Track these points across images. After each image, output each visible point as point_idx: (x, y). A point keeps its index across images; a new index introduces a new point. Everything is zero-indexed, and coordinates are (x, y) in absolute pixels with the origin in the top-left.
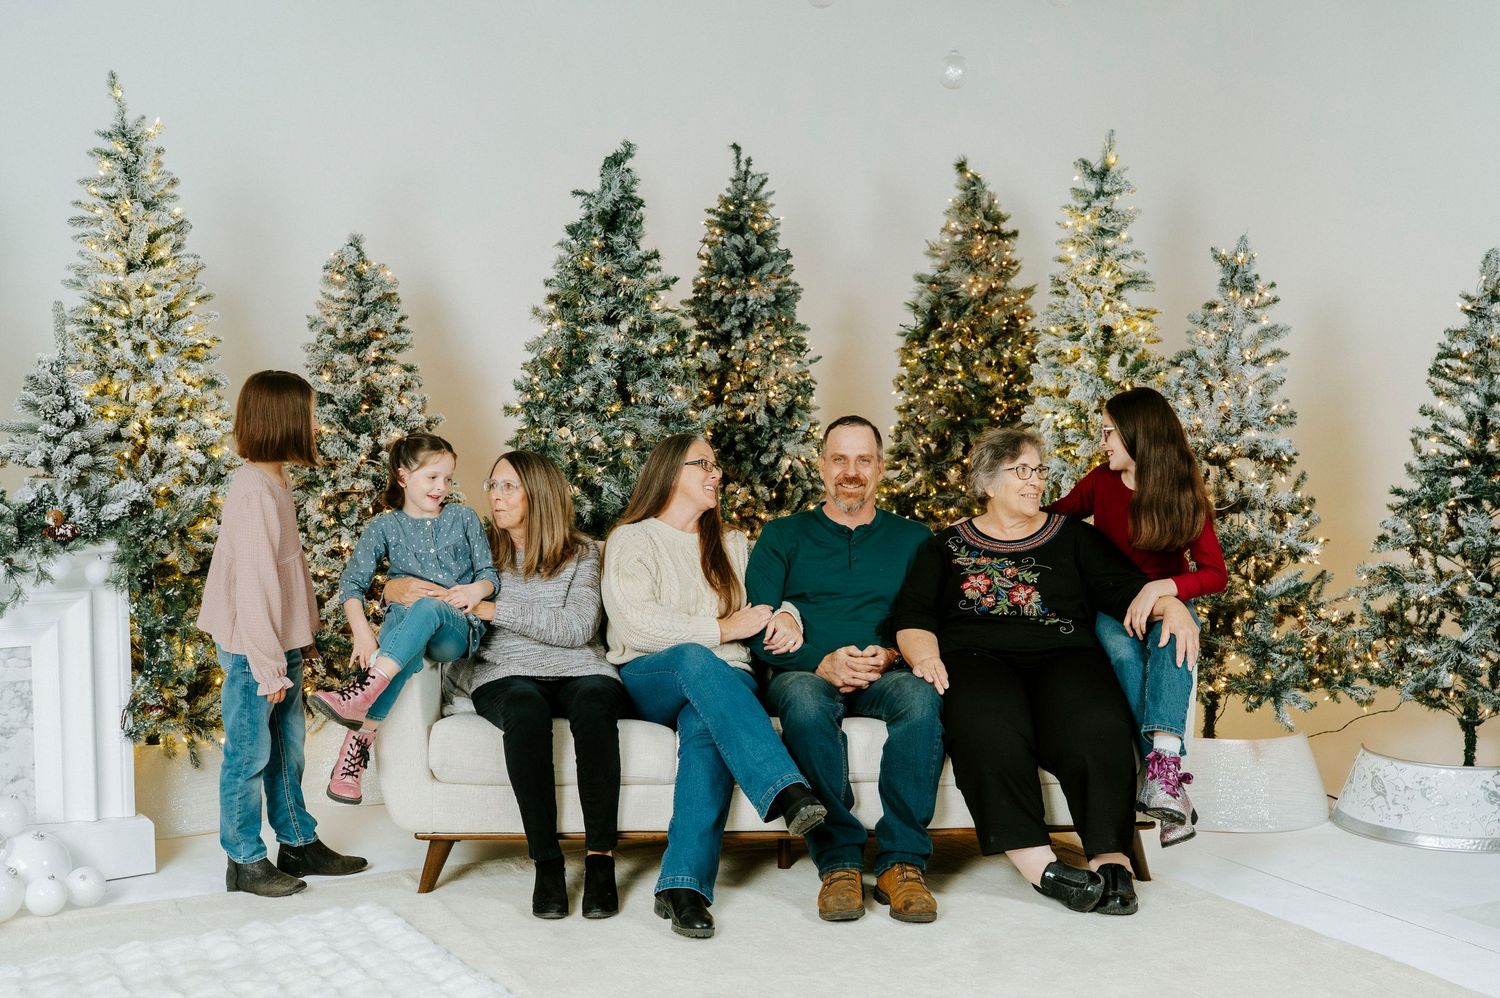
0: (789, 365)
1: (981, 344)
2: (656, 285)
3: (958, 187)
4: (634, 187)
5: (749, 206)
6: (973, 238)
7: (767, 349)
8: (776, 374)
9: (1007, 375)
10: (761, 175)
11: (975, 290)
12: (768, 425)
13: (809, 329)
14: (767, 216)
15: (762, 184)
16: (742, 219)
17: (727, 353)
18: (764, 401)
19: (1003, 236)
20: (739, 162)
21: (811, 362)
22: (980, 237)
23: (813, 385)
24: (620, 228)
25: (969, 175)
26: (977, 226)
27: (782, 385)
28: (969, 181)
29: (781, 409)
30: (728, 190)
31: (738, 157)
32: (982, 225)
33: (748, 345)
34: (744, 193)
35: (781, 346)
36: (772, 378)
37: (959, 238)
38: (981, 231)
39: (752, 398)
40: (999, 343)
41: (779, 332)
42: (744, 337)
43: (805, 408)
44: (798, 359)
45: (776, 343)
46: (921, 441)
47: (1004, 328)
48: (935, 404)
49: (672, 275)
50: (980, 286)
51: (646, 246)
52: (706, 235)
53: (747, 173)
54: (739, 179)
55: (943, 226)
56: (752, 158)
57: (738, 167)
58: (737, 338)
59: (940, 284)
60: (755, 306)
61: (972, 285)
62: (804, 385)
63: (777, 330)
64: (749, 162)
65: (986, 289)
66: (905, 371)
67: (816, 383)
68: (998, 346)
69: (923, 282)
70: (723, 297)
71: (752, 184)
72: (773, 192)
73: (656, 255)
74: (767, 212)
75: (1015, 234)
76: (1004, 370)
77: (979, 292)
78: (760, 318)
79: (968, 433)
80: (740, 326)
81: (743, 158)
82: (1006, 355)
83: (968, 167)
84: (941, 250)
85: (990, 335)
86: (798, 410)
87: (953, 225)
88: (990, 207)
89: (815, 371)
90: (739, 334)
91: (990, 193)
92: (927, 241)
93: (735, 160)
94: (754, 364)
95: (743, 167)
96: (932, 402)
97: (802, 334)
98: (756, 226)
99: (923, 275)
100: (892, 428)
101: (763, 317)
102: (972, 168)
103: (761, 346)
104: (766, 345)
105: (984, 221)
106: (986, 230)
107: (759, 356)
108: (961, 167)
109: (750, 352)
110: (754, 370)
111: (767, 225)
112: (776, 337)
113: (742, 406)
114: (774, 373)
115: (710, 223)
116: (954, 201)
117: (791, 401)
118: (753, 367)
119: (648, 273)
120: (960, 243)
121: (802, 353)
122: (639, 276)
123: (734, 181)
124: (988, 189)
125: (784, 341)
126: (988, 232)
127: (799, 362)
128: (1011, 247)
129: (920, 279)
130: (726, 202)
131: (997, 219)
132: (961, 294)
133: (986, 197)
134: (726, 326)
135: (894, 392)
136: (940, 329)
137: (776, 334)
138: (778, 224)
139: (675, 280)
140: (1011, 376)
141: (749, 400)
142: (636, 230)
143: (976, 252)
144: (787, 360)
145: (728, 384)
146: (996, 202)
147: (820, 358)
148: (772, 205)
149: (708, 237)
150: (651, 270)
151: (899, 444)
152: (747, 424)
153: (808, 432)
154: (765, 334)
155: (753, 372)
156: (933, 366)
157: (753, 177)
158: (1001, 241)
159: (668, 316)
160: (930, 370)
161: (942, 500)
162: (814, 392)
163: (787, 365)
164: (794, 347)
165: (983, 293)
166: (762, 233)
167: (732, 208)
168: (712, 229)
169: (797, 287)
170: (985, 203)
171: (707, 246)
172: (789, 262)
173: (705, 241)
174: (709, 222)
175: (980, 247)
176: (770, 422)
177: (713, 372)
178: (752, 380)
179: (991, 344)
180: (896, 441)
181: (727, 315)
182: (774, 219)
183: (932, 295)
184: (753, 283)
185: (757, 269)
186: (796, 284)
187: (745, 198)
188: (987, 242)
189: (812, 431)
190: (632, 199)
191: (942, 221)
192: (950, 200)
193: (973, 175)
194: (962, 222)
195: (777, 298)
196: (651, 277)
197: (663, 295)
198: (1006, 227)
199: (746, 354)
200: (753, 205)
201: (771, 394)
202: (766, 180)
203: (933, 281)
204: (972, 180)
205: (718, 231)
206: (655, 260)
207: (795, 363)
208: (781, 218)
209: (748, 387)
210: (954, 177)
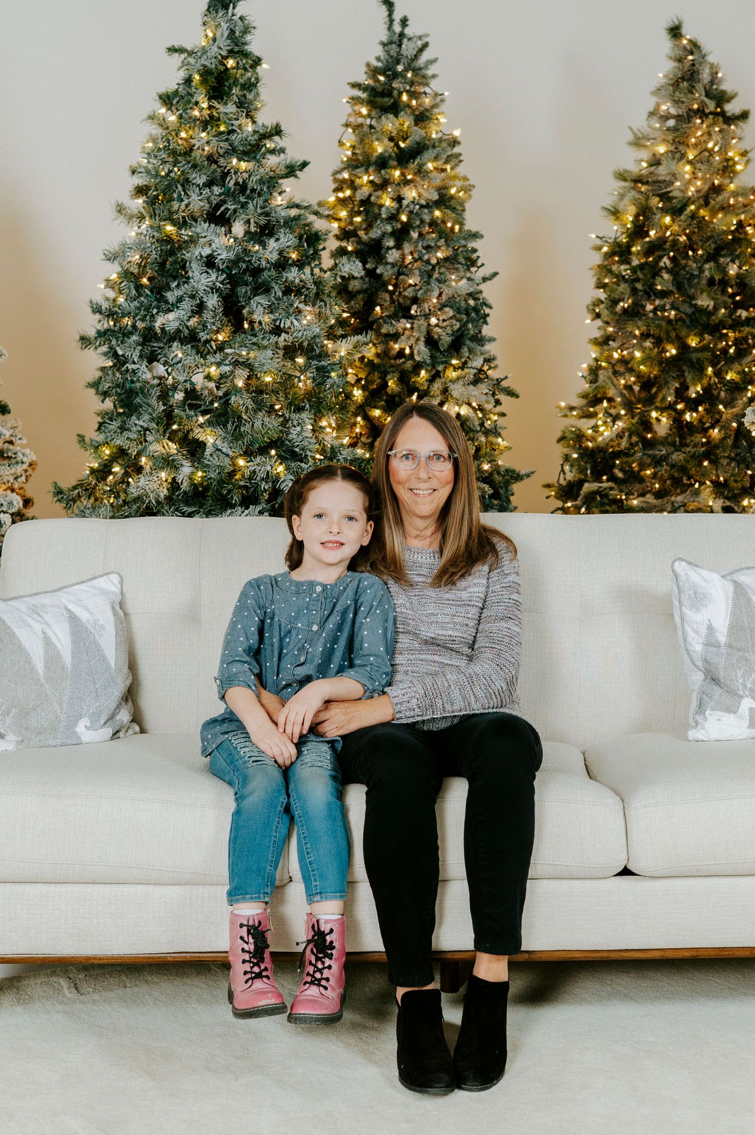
0: (458, 284)
1: (701, 256)
2: (278, 172)
3: (671, 58)
4: (248, 38)
5: (405, 77)
6: (689, 122)
7: (428, 262)
8: (440, 294)
9: (733, 296)
10: (420, 38)
11: (692, 189)
12: (428, 361)
13: (482, 236)
14: (428, 90)
15: (421, 50)
16: (395, 93)
17: (376, 268)
18: (424, 329)
19: (729, 120)
20: (391, 21)
21: (485, 279)
22: (698, 121)
23: (487, 311)
24: (229, 95)
25: (685, 42)
26: (696, 106)
27: (447, 309)
28: (685, 48)
29: (446, 340)
30: (378, 59)
31: (390, 15)
32: (703, 105)
33: (403, 257)
34: (398, 62)
35: (446, 259)
36: (435, 301)
37: (671, 123)
38: (701, 113)
39: (408, 326)
40: (724, 256)
41: (443, 240)
42: (398, 246)
43: (479, 340)
44: (468, 275)
45: (440, 255)
46: (623, 382)
47: (730, 237)
48: (642, 334)
49: (299, 158)
50: (699, 183)
51: (265, 118)
52: (349, 115)
53: (402, 35)
54: (391, 42)
55: (651, 109)
56: (409, 17)
57: (390, 28)
58: (389, 248)
59: (647, 183)
60: (412, 206)
61: (689, 182)
62: (476, 310)
63: (441, 237)
64: (404, 22)
65: (706, 187)
66: (601, 294)
67: (491, 308)
68: (722, 260)
69: (625, 180)
70: (370, 195)
71: (408, 49)
72: (435, 60)
73: (277, 131)
74: (427, 85)
75: (744, 116)
76: (730, 290)
77: (698, 191)
78: (418, 223)
79: (683, 372)
80: (393, 234)
81: (397, 16)
82: (733, 270)
83: (684, 31)
84: (649, 140)
85: (713, 246)
86: (468, 342)
87: (664, 108)
88: (712, 82)
89: (488, 291)
90: (391, 243)
91: (712, 65)
92: (631, 128)
93: (387, 19)
94: (411, 281)
95: (397, 28)
96: (637, 332)
97: (471, 245)
98: (414, 102)
99: (626, 171)
100: (585, 366)
101: (422, 221)
102: (689, 33)
103: (420, 259)
104: (426, 257)
105: (706, 99)
106: (707, 111)
107: (417, 272)
108: (675, 32)
109: (406, 267)
110: (411, 289)
111: (427, 101)
112: (439, 248)
113: (396, 337)
114: (436, 293)
115: (355, 100)
116: (665, 76)
117: (459, 329)
118: (410, 285)
119: (268, 156)
120: (675, 129)
121: (473, 269)
122: (255, 158)
123: (384, 45)
124: (710, 59)
125: (450, 252)
126: (711, 113)
127: (469, 279)
128: (739, 132)
129: (621, 176)
130: (374, 72)
131: (722, 98)
132: (675, 194)
133: (707, 71)
134: (375, 233)
135: (588, 321)
136: (647, 239)
137: (439, 244)
138: (442, 101)
139: (305, 164)
140: (738, 298)
141: (405, 329)
142: (250, 96)
143: (693, 140)
144: (453, 277)
145: (378, 309)
146: (720, 75)
147: (496, 274)
148: (434, 76)
149: (352, 119)
150: (272, 152)
151: (594, 386)
152: (403, 360)
153: (480, 371)
154: (425, 244)
155: (409, 293)
156: (639, 286)
157: (410, 39)
158: (725, 127)
159: (294, 212)
160: (634, 291)
161: (649, 456)
162: (488, 319)
163: (454, 284)
164: (462, 260)
165: (702, 193)
166: (421, 113)
167: (382, 78)
168: (357, 108)
169: (467, 183)
170: (705, 76)
171: (350, 130)
172: (456, 150)
173: (347, 125)
174: (352, 98)
175: (699, 133)
176: (432, 357)
177: (358, 292)
178: (408, 302)
179: (712, 257)
180: (591, 382)
181: (376, 220)
182: (436, 95)
183: (638, 196)
184: (409, 177)
185: (414, 158)
186: (465, 179)
187: (400, 68)
188: (708, 127)
189: (486, 368)
190: (246, 55)
191: (650, 103)
192: (661, 75)
193: (690, 41)
194: (677, 102)
195: (442, 196)
196: (272, 161)
197: (287, 184)
198: (732, 108)
199: (401, 270)
200: (409, 75)
201: (433, 321)
202: (426, 45)
203: (638, 180)
204: (688, 47)
205: (364, 111)
206: (276, 138)
207: (464, 281)
208: (446, 94)
209: (403, 312)
210: (666, 45)
